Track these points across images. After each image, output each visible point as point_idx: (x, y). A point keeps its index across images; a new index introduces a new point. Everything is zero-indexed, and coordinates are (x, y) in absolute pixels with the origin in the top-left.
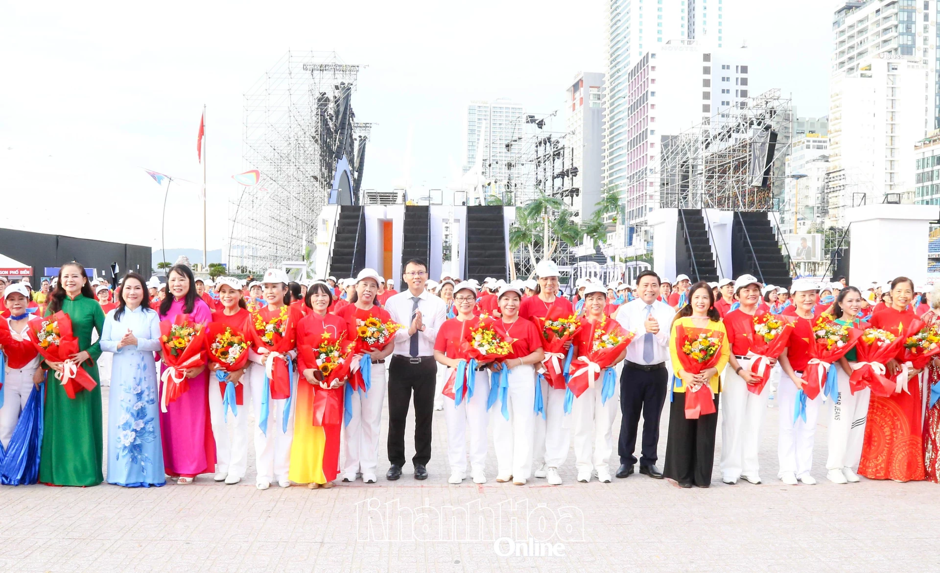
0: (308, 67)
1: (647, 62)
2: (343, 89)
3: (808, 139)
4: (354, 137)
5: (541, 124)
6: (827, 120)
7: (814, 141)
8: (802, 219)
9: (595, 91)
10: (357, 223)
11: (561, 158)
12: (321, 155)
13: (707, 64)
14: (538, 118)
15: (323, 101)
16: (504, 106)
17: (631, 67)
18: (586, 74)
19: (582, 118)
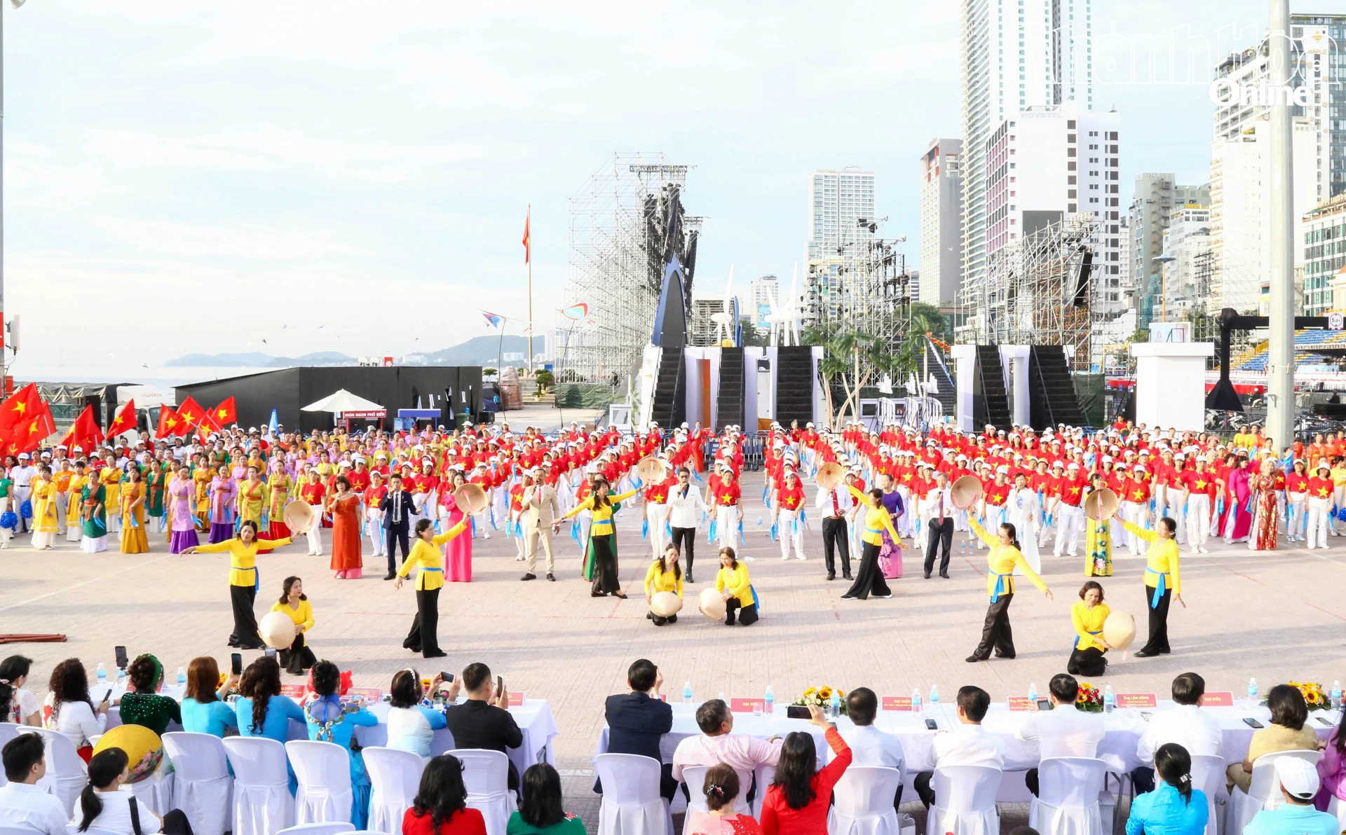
0: (635, 169)
1: (1006, 131)
2: (671, 191)
3: (1187, 210)
4: (684, 232)
5: (873, 228)
6: (1210, 187)
7: (1194, 213)
8: (1182, 299)
9: (952, 159)
10: (677, 365)
11: (893, 265)
12: (648, 263)
13: (1072, 132)
14: (871, 220)
15: (650, 203)
16: (854, 175)
17: (991, 133)
18: (942, 141)
19: (938, 190)
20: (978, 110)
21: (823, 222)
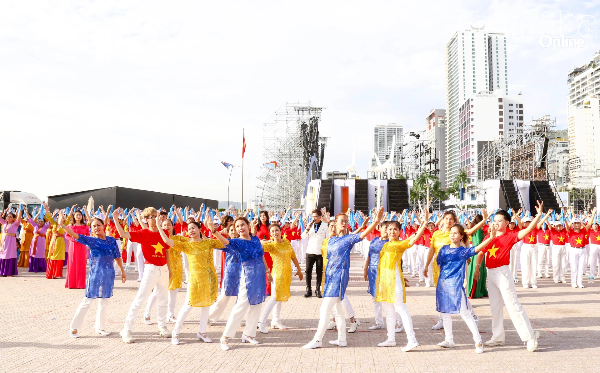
0: (296, 109)
1: (469, 103)
2: (314, 120)
3: (557, 141)
4: (318, 144)
5: (418, 136)
6: (567, 131)
7: (560, 143)
9: (441, 119)
10: (331, 189)
11: (429, 154)
12: (303, 154)
13: (501, 104)
14: (416, 133)
15: (304, 126)
16: (393, 127)
17: (460, 106)
18: (436, 110)
19: (435, 133)
20: (453, 95)
21: (379, 149)
